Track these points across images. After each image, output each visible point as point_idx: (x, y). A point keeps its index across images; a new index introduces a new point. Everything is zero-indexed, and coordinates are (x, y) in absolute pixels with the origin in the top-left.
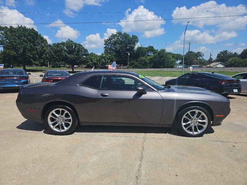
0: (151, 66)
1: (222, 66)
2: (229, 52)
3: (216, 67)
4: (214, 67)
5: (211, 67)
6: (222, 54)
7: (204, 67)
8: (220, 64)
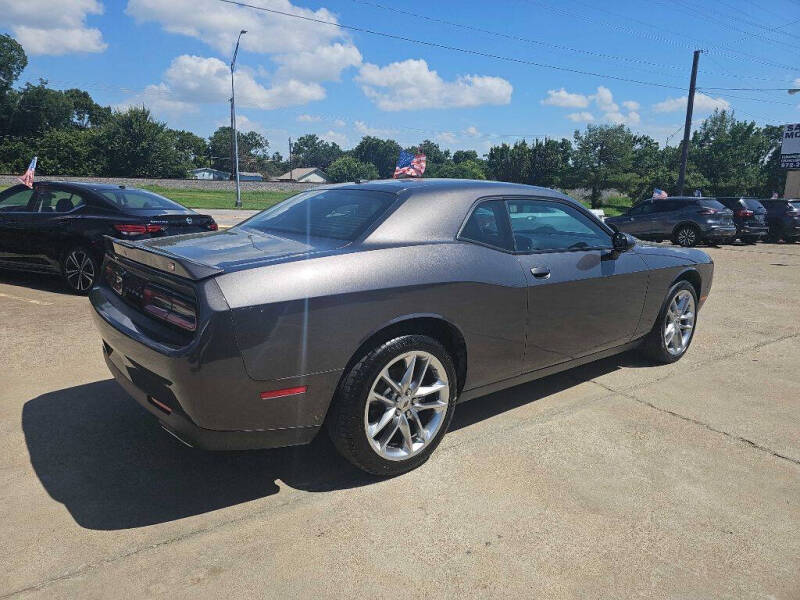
0: (98, 168)
1: (320, 179)
2: (319, 140)
3: (307, 182)
4: (303, 181)
5: (295, 181)
6: (306, 144)
7: (274, 179)
8: (315, 172)
